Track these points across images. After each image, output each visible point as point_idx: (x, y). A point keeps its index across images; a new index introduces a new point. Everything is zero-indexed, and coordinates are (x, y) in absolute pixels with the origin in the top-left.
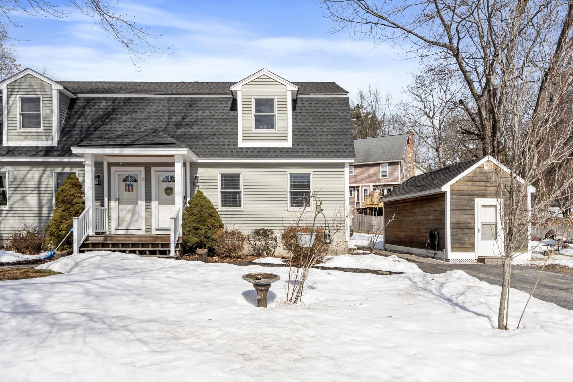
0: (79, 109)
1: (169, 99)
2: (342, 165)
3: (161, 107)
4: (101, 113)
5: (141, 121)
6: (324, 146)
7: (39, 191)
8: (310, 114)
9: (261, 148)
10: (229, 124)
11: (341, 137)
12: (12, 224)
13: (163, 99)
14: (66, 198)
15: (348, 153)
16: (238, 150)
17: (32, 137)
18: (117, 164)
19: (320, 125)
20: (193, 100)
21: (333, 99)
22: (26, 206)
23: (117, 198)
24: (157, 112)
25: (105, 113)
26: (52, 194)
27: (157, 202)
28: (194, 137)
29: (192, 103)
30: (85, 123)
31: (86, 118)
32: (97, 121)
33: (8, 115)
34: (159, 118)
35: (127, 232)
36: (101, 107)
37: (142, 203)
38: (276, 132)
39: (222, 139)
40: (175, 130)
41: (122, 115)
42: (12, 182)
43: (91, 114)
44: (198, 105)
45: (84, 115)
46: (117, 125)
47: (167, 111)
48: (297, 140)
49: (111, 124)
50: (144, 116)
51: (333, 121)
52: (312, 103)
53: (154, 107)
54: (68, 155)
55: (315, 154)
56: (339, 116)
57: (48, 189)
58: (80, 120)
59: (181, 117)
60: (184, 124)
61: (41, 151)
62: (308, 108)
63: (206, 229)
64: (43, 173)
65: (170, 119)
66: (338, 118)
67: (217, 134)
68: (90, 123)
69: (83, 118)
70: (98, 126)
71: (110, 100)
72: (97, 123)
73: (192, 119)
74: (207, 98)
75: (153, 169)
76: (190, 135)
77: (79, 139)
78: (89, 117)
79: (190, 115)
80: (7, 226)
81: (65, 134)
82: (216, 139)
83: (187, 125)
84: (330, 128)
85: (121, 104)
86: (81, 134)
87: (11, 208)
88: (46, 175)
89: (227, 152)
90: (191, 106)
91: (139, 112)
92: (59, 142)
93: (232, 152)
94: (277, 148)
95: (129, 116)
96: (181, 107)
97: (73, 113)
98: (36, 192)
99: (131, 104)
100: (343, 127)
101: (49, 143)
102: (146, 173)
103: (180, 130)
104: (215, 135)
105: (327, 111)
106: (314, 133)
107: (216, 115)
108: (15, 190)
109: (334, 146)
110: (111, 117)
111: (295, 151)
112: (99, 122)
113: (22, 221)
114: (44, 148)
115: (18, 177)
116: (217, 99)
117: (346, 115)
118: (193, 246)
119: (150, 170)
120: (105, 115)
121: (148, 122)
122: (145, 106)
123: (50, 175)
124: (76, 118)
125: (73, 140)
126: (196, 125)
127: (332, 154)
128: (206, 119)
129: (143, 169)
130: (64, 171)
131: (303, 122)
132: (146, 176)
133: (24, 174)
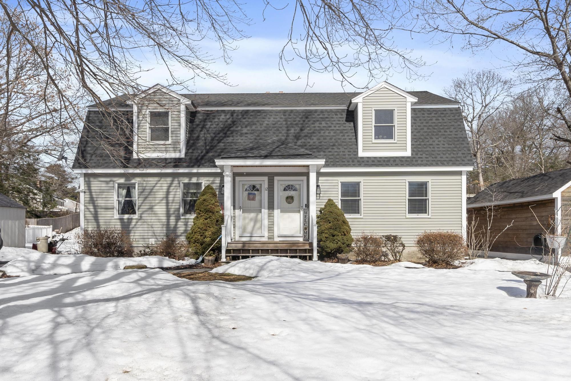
0: (201, 122)
1: (285, 112)
2: (460, 173)
3: (279, 119)
4: (222, 126)
5: (261, 133)
6: (442, 155)
7: (167, 200)
8: (425, 124)
9: (381, 158)
10: (346, 135)
11: (458, 146)
12: (142, 232)
13: (280, 112)
14: (208, 207)
15: (467, 162)
16: (359, 160)
17: (161, 149)
18: (241, 174)
19: (436, 135)
20: (309, 112)
21: (445, 110)
22: (153, 215)
23: (241, 207)
24: (275, 124)
25: (226, 125)
26: (180, 203)
27: (279, 210)
28: (315, 147)
29: (307, 114)
30: (208, 135)
31: (208, 131)
32: (219, 134)
33: (138, 129)
34: (278, 130)
35: (251, 239)
36: (221, 119)
37: (265, 212)
38: (396, 141)
39: (342, 149)
40: (295, 141)
41: (242, 127)
42: (142, 192)
43: (212, 127)
44: (314, 116)
45: (206, 128)
46: (239, 137)
47: (284, 123)
48: (415, 150)
49: (233, 136)
50: (263, 128)
51: (448, 130)
52: (425, 113)
53: (272, 119)
54: (196, 166)
55: (434, 163)
56: (453, 125)
57: (176, 199)
58: (202, 133)
59: (299, 129)
60: (303, 135)
61: (170, 163)
62: (422, 118)
63: (342, 235)
64: (171, 184)
65: (288, 130)
66: (452, 127)
67: (336, 144)
68: (212, 135)
69: (205, 131)
70: (221, 138)
71: (228, 113)
72: (219, 136)
73: (310, 130)
74: (322, 110)
75: (276, 178)
76: (310, 145)
77: (204, 151)
78: (210, 129)
79: (308, 127)
80: (136, 234)
81: (191, 146)
82: (336, 150)
83: (306, 136)
84: (446, 138)
85: (240, 117)
86: (206, 146)
87: (141, 217)
88: (174, 185)
89: (348, 161)
90: (307, 118)
91: (258, 124)
92: (186, 154)
93: (353, 161)
94: (396, 157)
95: (248, 128)
96: (298, 119)
97: (195, 126)
98: (164, 201)
99: (249, 116)
100: (459, 136)
101: (176, 155)
102: (269, 182)
103: (300, 141)
104: (334, 145)
105: (441, 121)
106: (431, 142)
107: (333, 126)
108: (144, 200)
109: (452, 155)
110: (232, 129)
111: (414, 160)
112: (221, 134)
113: (150, 229)
114: (172, 160)
115: (147, 188)
116: (331, 111)
117: (460, 125)
118: (331, 251)
119: (273, 180)
120: (226, 127)
121: (268, 134)
122: (263, 118)
123: (178, 185)
124: (199, 131)
125: (200, 151)
126: (314, 136)
127: (451, 163)
128: (323, 130)
129: (266, 179)
130: (191, 182)
131: (419, 132)
132: (269, 185)
133: (154, 185)
